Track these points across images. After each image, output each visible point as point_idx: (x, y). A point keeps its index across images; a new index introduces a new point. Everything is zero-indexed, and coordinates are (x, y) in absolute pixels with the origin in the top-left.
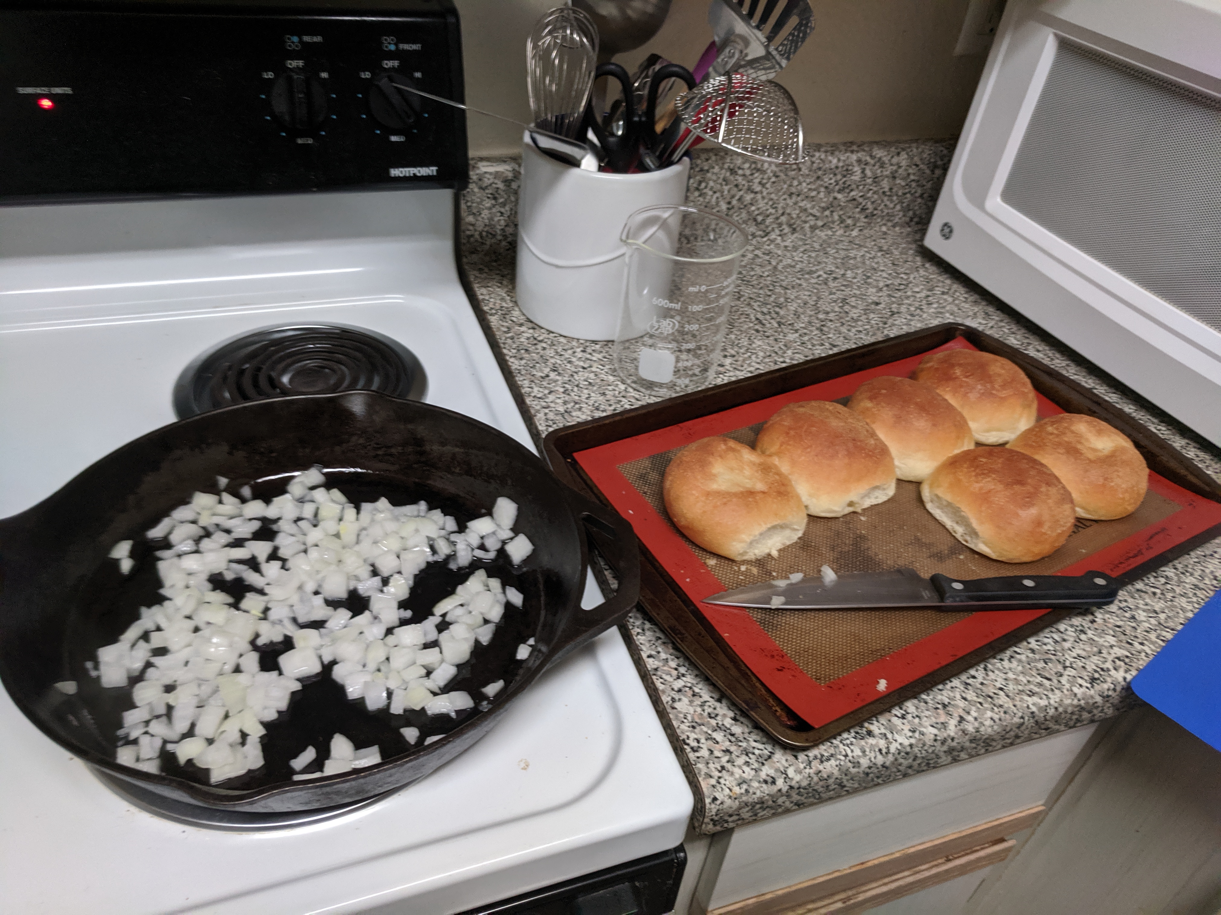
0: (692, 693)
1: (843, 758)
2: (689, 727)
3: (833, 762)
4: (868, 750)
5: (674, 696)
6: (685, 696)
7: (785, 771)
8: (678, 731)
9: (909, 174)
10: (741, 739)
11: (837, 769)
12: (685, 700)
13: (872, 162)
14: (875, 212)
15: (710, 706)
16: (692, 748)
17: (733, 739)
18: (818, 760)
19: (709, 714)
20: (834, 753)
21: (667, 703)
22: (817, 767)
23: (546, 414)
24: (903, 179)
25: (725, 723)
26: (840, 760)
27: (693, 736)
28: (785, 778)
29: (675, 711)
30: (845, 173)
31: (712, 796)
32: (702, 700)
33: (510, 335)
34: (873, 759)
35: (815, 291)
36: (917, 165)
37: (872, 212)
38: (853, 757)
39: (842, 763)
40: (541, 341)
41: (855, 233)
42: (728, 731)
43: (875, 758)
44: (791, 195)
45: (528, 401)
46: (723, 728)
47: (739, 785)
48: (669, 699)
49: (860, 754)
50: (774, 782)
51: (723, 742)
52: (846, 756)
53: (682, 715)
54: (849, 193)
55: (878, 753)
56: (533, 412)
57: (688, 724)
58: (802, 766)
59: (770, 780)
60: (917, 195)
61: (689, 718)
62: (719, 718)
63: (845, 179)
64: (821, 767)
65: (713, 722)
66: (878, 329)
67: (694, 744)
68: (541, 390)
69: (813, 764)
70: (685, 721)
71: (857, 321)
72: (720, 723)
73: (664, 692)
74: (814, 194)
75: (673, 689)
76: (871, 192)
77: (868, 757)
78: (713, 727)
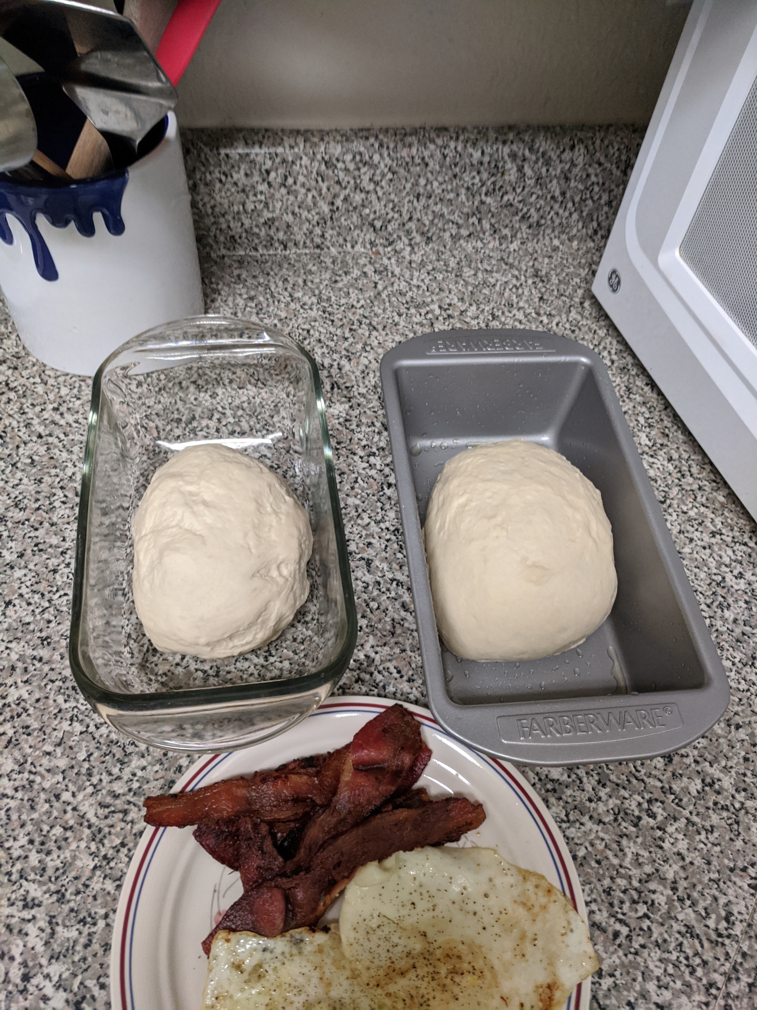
13: (534, 157)
14: (543, 221)
30: (493, 171)
37: (538, 221)
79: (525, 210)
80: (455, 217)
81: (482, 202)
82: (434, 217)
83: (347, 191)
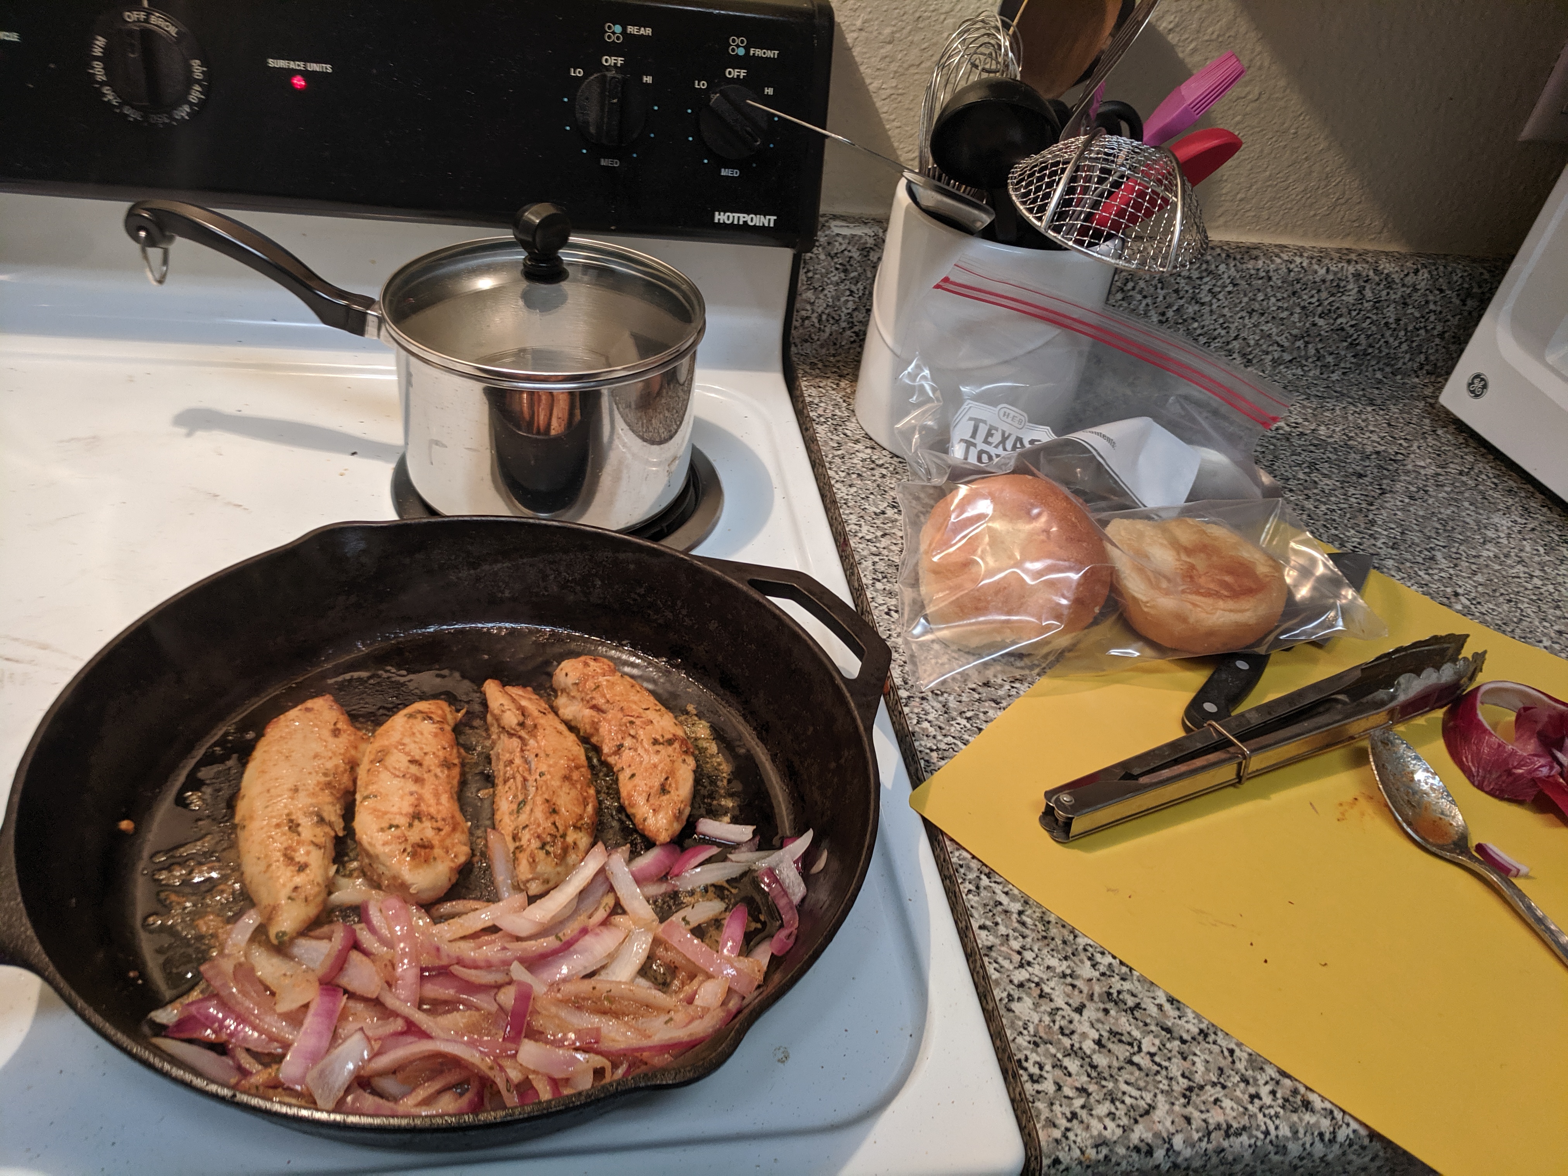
0: (1039, 992)
1: (1261, 1136)
2: (1029, 1042)
3: (1244, 1138)
4: (1301, 1131)
5: (1012, 992)
6: (1029, 995)
7: (1170, 1139)
8: (1012, 1045)
9: (1427, 302)
10: (1106, 1075)
11: (1251, 1151)
12: (1028, 1002)
13: (1377, 279)
14: (1370, 350)
15: (1063, 1017)
16: (1031, 1076)
17: (1094, 1074)
18: (1222, 1132)
19: (1061, 1028)
20: (1248, 1125)
21: (1001, 1000)
22: (1219, 1142)
23: (874, 563)
24: (1419, 308)
25: (1084, 1047)
26: (1257, 1138)
27: (1034, 1057)
28: (1168, 1150)
29: (1011, 1014)
30: (1334, 291)
31: (1053, 1157)
32: (1053, 1005)
33: (839, 452)
34: (1308, 1146)
35: (1272, 447)
36: (1441, 291)
37: (1365, 350)
38: (1277, 1137)
39: (1259, 1143)
40: (881, 466)
41: (1335, 377)
42: (1087, 1060)
43: (1312, 1145)
44: (1251, 313)
45: (853, 542)
46: (1080, 1053)
47: (1097, 1146)
48: (1005, 995)
49: (1289, 1134)
50: (1150, 1152)
51: (1078, 1074)
52: (1267, 1133)
53: (1021, 1023)
54: (1336, 319)
55: (1317, 1139)
56: (857, 557)
57: (1028, 1038)
58: (1196, 1136)
59: (1144, 1148)
60: (1435, 332)
61: (1031, 1029)
62: (1075, 1037)
63: (1332, 299)
64: (1226, 1144)
65: (1067, 1042)
66: (1360, 511)
67: (1035, 1070)
68: (872, 530)
69: (1213, 1136)
70: (1025, 1032)
71: (1330, 495)
72: (1077, 1046)
73: (997, 983)
74: (1285, 314)
75: (1011, 981)
76: (1368, 321)
77: (1301, 1142)
78: (1065, 1049)
79: (1355, 336)
80: (1282, 340)
81: (1314, 325)
82: (1262, 338)
83: (1181, 302)
